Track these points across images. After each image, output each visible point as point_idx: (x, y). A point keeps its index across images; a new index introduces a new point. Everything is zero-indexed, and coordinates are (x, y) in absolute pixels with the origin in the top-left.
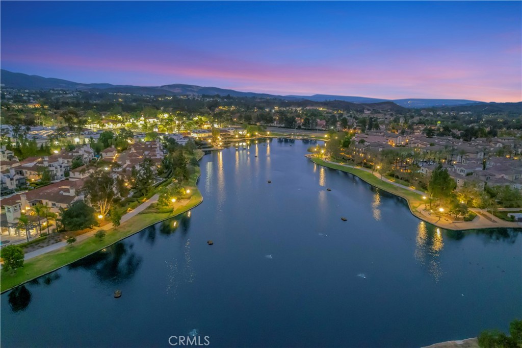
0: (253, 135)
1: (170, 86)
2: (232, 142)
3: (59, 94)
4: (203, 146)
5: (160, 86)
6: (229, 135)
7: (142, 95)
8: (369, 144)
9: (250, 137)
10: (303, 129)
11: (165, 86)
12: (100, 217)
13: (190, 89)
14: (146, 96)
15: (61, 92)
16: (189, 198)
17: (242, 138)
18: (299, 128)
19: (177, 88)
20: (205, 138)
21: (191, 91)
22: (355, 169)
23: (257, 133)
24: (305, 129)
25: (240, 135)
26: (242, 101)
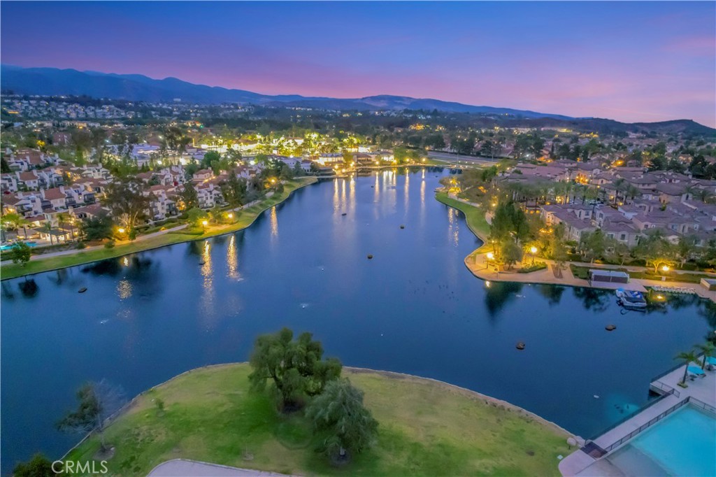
0: (402, 162)
1: (373, 98)
2: (373, 169)
3: (229, 109)
4: (322, 173)
5: (361, 98)
6: (370, 161)
7: (325, 110)
8: (509, 175)
9: (398, 164)
10: (482, 156)
11: (366, 98)
12: (121, 230)
13: (399, 102)
14: (331, 112)
15: (232, 107)
16: (232, 224)
17: (383, 165)
18: (478, 154)
19: (382, 101)
20: (333, 163)
21: (400, 104)
22: (472, 206)
23: (408, 160)
24: (484, 156)
25: (384, 161)
26: (452, 119)
